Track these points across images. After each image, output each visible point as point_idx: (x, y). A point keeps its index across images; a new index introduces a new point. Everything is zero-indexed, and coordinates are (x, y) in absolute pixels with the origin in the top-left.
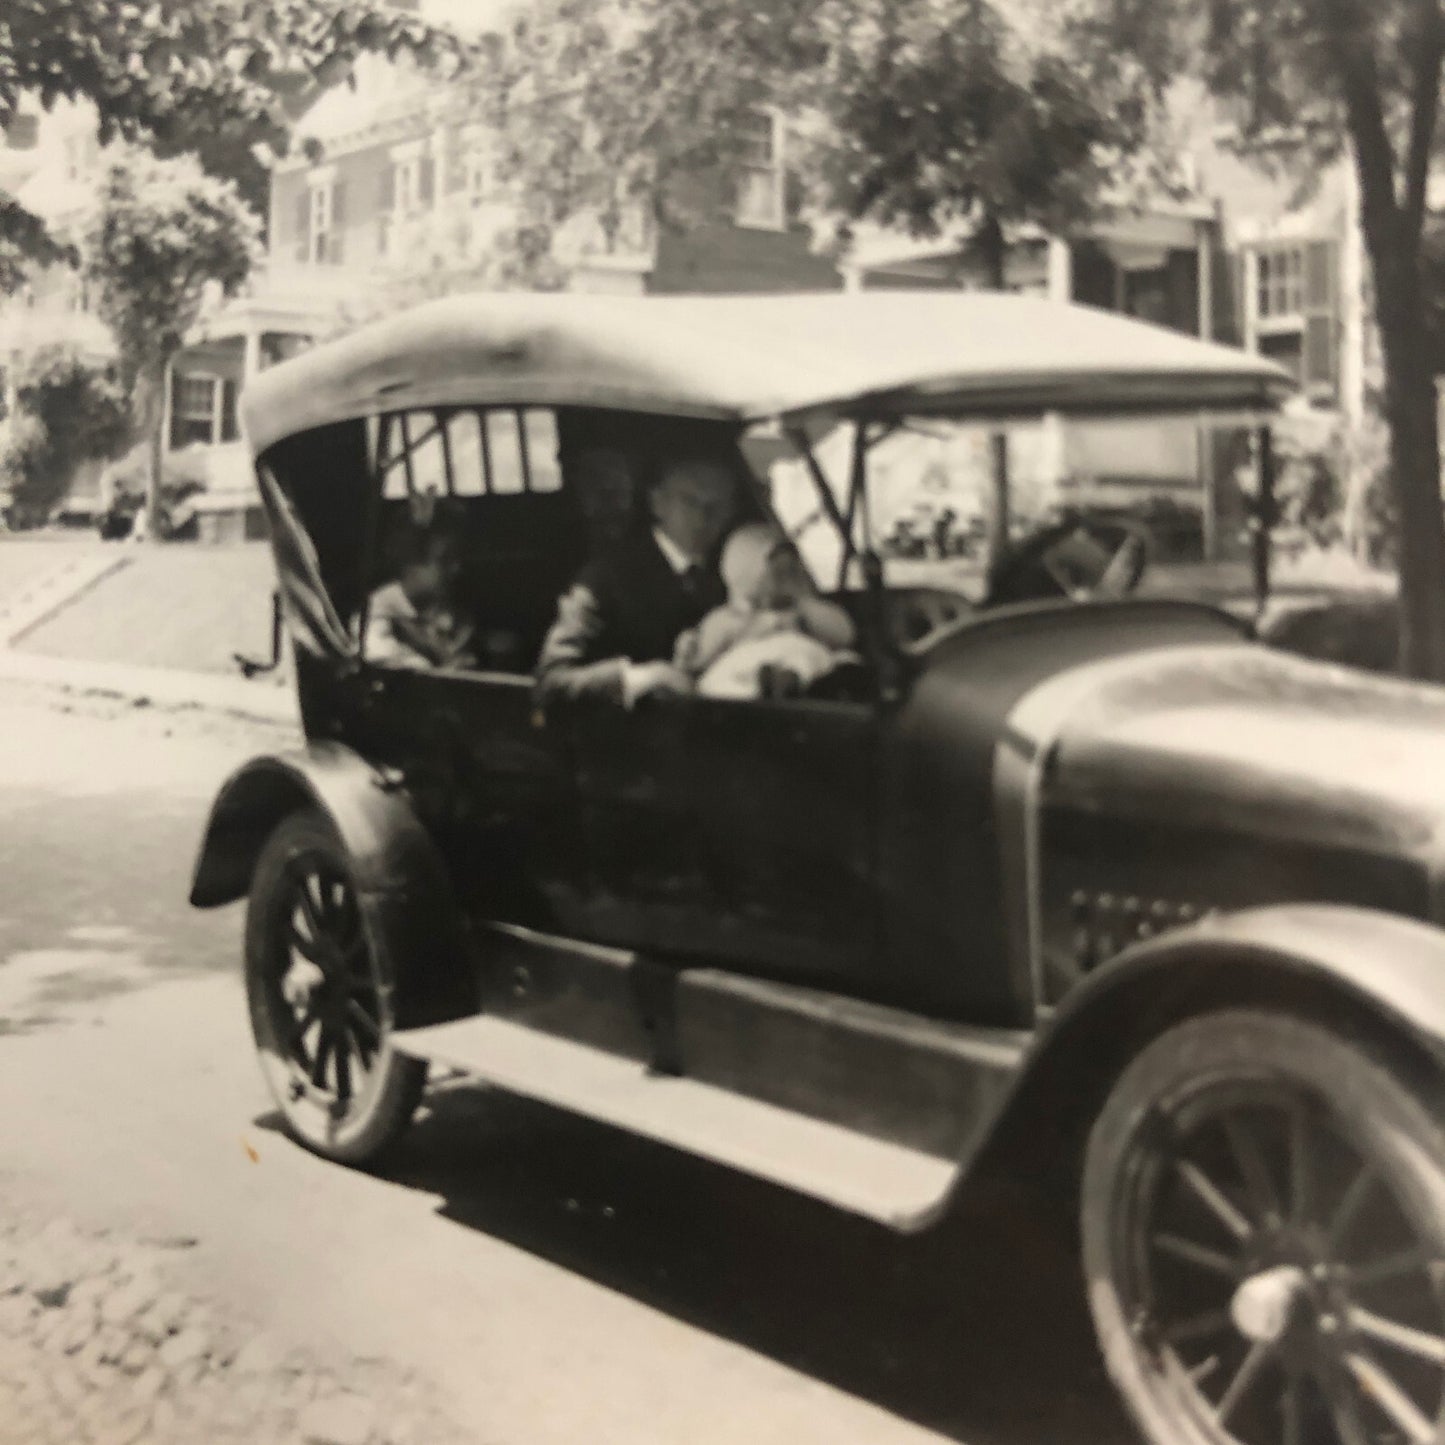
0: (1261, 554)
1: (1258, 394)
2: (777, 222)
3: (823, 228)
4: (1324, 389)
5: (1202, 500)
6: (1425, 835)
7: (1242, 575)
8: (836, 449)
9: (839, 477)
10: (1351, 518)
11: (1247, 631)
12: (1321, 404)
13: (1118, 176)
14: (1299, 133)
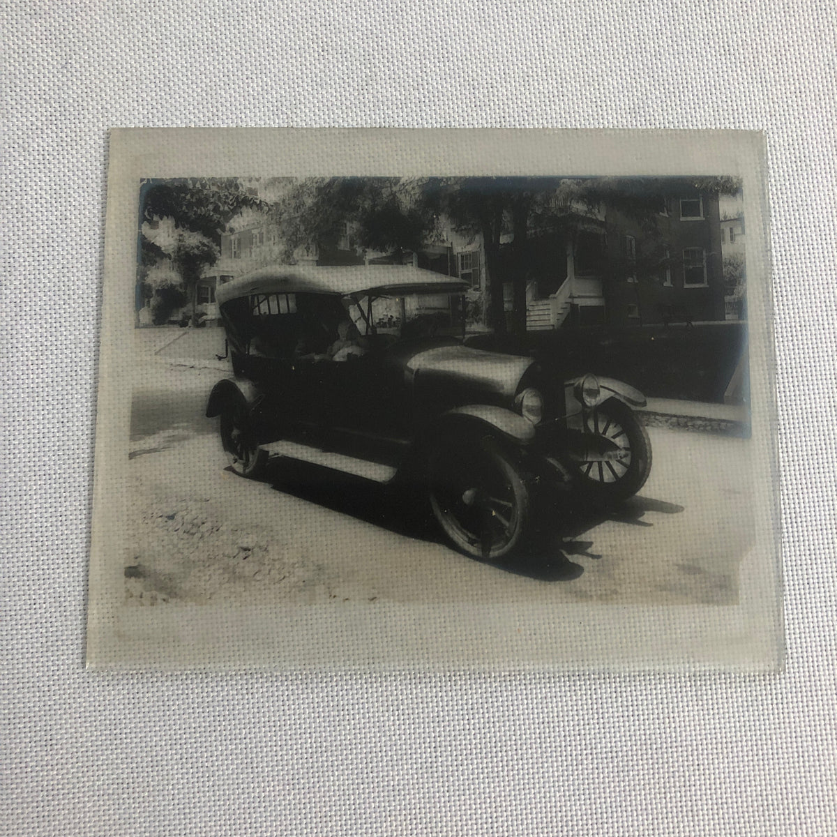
0: (463, 324)
1: (462, 288)
2: (348, 249)
3: (359, 250)
4: (478, 286)
5: (449, 313)
6: (503, 388)
7: (459, 329)
8: (364, 304)
9: (365, 308)
10: (482, 316)
11: (460, 342)
12: (476, 290)
13: (428, 237)
14: (470, 226)
